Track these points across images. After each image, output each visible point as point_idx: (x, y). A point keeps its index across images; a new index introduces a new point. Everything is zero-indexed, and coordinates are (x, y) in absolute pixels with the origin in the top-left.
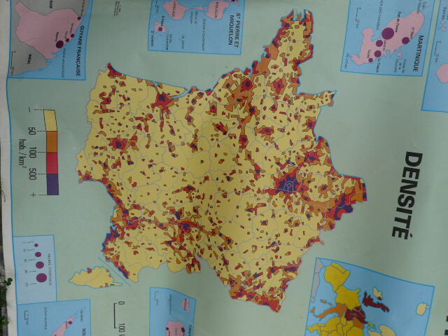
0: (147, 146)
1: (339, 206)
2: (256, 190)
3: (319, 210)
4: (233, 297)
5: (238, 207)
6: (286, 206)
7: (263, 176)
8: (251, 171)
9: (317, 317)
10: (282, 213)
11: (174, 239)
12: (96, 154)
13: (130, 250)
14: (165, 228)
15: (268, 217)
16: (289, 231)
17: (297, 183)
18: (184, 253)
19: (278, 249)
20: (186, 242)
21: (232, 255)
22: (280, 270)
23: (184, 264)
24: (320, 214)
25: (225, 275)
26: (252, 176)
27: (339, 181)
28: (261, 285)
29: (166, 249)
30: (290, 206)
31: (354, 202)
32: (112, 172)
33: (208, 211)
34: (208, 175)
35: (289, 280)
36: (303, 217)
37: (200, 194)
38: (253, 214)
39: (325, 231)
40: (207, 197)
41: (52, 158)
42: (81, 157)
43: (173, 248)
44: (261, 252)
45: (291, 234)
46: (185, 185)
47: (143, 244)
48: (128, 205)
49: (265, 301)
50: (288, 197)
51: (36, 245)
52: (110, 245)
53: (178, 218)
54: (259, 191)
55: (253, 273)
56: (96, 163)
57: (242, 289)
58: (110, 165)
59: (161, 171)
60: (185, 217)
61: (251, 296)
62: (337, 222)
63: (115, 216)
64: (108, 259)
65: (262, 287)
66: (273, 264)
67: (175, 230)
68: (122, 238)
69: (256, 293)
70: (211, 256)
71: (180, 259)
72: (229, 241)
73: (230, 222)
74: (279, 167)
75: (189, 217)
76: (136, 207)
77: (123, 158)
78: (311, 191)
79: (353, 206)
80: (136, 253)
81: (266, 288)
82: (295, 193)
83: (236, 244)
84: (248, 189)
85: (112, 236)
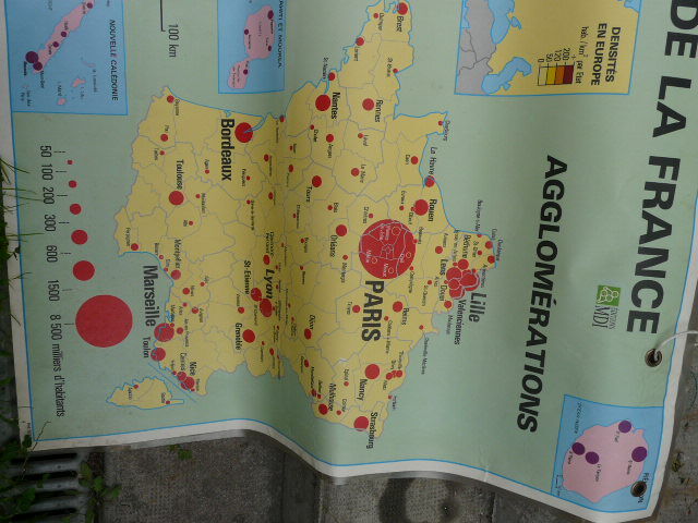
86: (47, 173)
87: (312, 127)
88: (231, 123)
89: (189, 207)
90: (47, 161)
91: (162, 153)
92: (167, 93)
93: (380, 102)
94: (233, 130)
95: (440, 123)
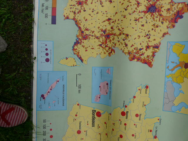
0: (92, 3)
1: (177, 16)
2: (138, 11)
3: (167, 20)
4: (130, 60)
5: (130, 20)
6: (152, 18)
7: (141, 5)
8: (135, 4)
9: (170, 70)
10: (150, 21)
11: (103, 43)
12: (71, 8)
13: (84, 49)
14: (99, 39)
15: (144, 23)
16: (154, 30)
17: (156, 8)
18: (107, 48)
19: (149, 38)
20: (108, 43)
21: (129, 41)
22: (151, 47)
23: (107, 53)
24: (168, 21)
25: (126, 51)
26: (136, 6)
27: (175, 6)
28: (143, 54)
29: (99, 48)
30: (153, 19)
31: (183, 13)
32: (77, 15)
33: (117, 26)
34: (117, 11)
35: (155, 52)
36: (160, 24)
37: (114, 20)
38: (137, 22)
39: (170, 29)
40: (117, 20)
41: (54, 10)
42: (65, 9)
43: (102, 47)
44: (142, 38)
45: (155, 31)
46: (107, 18)
47: (89, 46)
48: (84, 29)
49: (145, 62)
50: (152, 15)
51: (46, 45)
52: (76, 47)
53: (105, 33)
54: (139, 12)
55: (139, 48)
56: (71, 12)
57: (134, 56)
58: (76, 12)
59: (97, 13)
60: (107, 32)
61: (138, 59)
62: (176, 24)
63: (78, 34)
64: (74, 53)
65: (143, 55)
66: (148, 44)
67: (103, 39)
68: (81, 44)
69: (141, 58)
70: (119, 45)
71: (105, 51)
72: (127, 35)
73: (127, 27)
74: (148, 2)
75: (109, 32)
76: (87, 30)
77: (82, 9)
78: (163, 11)
79: (183, 15)
80: (86, 50)
81: (145, 55)
82: (155, 13)
83: (131, 36)
84: (135, 11)
85: (77, 43)
86: (44, 127)
87: (120, 120)
88: (95, 111)
89: (83, 135)
90: (44, 124)
91: (75, 120)
92: (77, 103)
93: (141, 115)
94: (95, 113)
95: (158, 119)
